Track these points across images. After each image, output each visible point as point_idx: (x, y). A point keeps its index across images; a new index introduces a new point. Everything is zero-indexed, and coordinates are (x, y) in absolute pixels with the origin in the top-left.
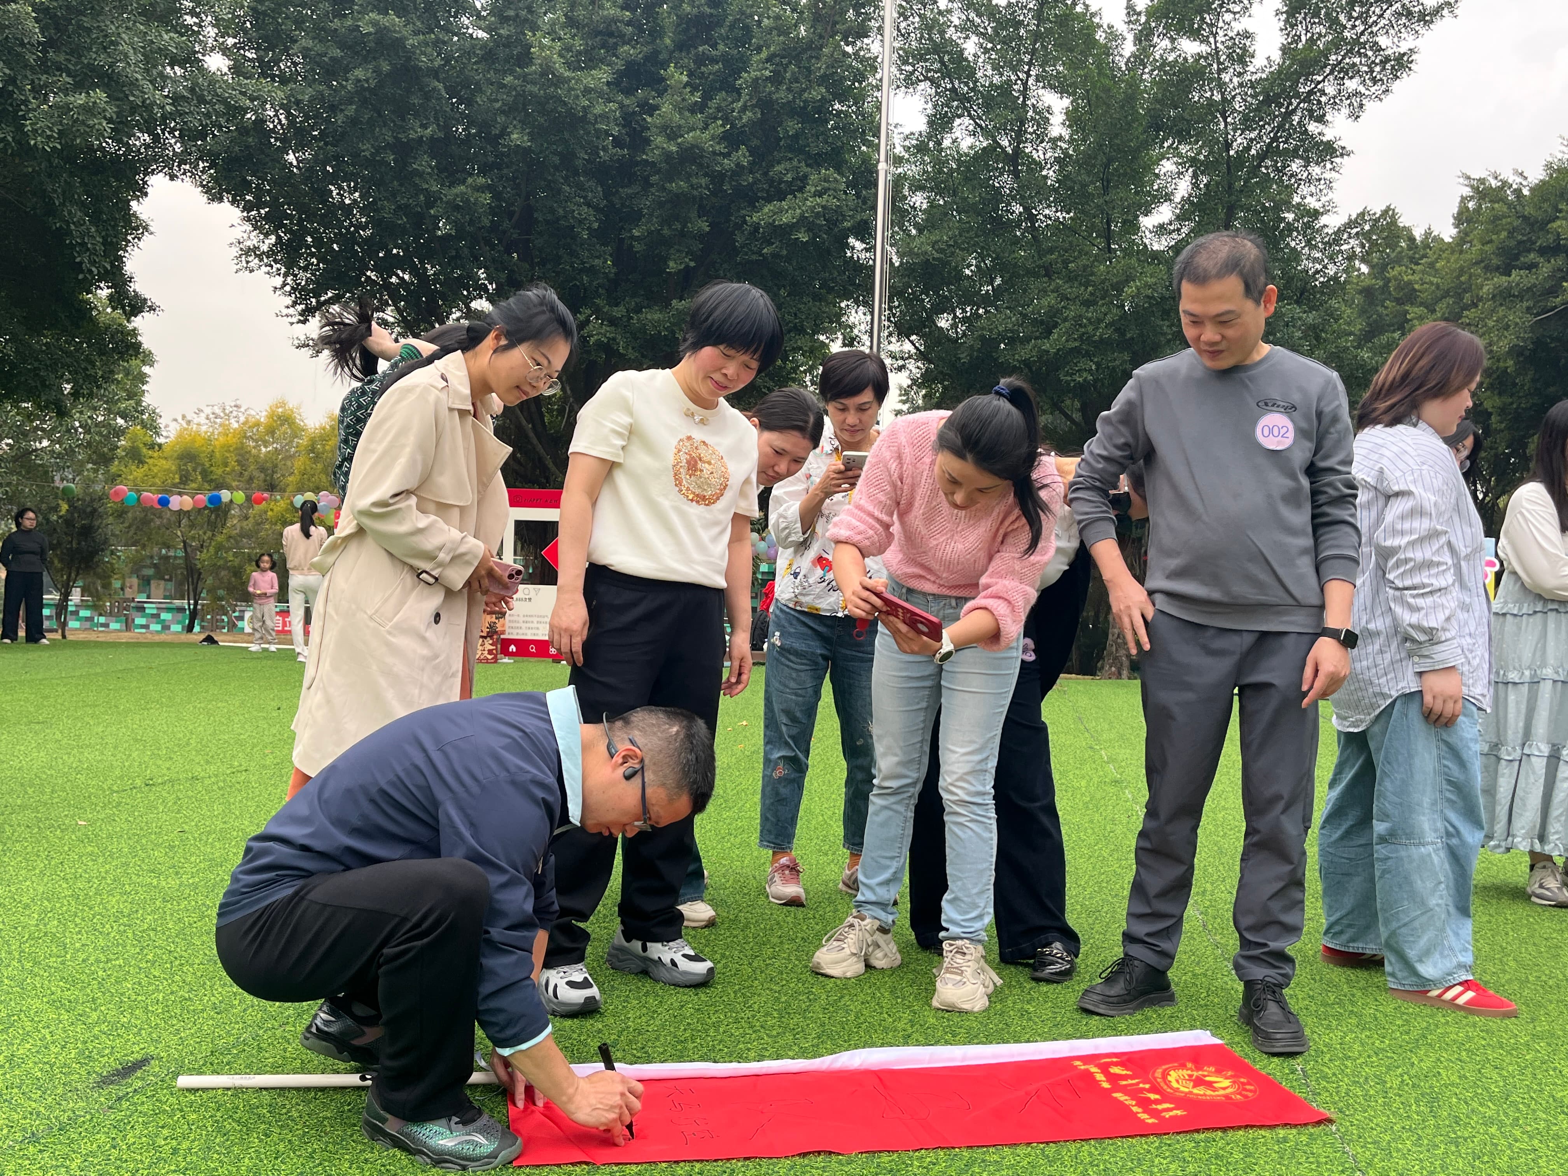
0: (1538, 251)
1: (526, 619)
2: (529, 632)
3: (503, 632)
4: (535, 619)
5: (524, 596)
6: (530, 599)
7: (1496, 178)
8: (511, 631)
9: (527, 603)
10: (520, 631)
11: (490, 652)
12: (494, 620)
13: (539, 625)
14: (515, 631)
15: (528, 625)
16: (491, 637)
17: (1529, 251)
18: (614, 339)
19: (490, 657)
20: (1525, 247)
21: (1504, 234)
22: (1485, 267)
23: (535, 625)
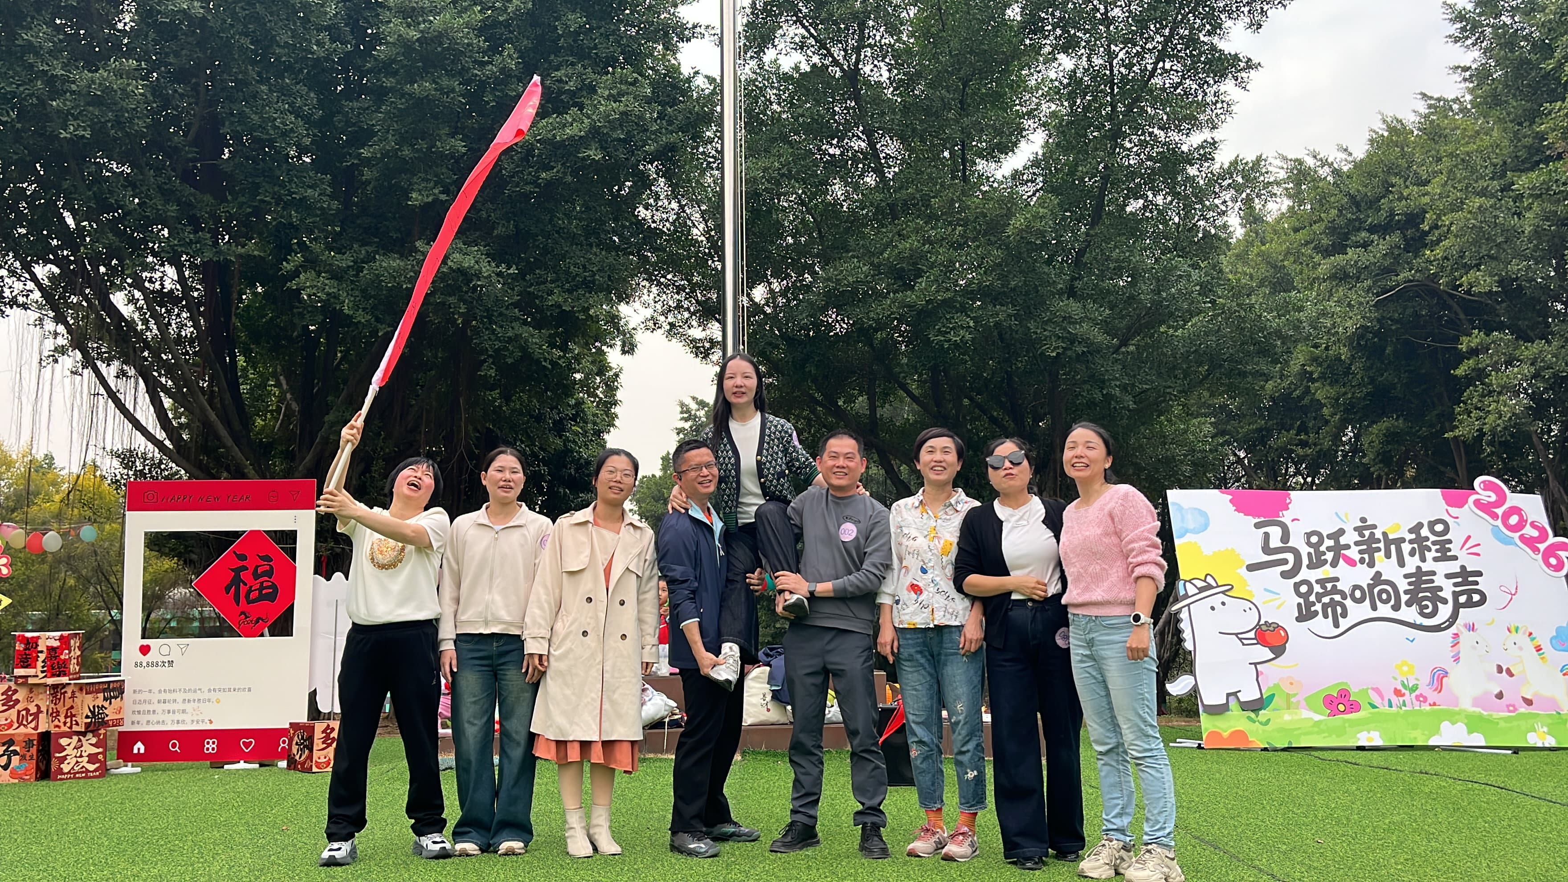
0: (1368, 230)
1: (163, 696)
2: (168, 718)
3: (119, 722)
4: (179, 697)
5: (160, 659)
6: (171, 663)
7: (1315, 157)
8: (136, 717)
9: (167, 669)
10: (151, 717)
11: (92, 758)
12: (100, 702)
13: (188, 707)
14: (143, 718)
15: (167, 706)
16: (95, 732)
17: (1359, 230)
18: (336, 297)
19: (91, 767)
20: (1356, 226)
21: (1334, 212)
22: (1315, 248)
23: (181, 706)
